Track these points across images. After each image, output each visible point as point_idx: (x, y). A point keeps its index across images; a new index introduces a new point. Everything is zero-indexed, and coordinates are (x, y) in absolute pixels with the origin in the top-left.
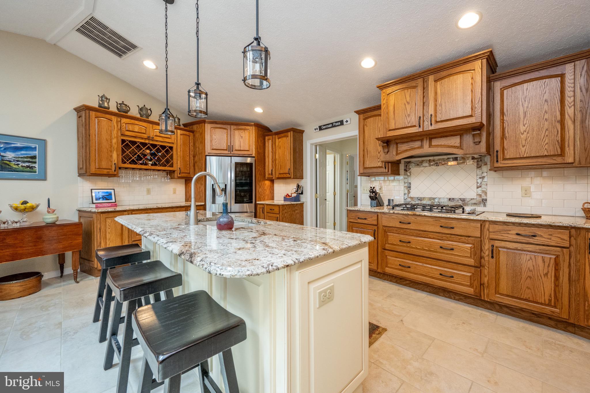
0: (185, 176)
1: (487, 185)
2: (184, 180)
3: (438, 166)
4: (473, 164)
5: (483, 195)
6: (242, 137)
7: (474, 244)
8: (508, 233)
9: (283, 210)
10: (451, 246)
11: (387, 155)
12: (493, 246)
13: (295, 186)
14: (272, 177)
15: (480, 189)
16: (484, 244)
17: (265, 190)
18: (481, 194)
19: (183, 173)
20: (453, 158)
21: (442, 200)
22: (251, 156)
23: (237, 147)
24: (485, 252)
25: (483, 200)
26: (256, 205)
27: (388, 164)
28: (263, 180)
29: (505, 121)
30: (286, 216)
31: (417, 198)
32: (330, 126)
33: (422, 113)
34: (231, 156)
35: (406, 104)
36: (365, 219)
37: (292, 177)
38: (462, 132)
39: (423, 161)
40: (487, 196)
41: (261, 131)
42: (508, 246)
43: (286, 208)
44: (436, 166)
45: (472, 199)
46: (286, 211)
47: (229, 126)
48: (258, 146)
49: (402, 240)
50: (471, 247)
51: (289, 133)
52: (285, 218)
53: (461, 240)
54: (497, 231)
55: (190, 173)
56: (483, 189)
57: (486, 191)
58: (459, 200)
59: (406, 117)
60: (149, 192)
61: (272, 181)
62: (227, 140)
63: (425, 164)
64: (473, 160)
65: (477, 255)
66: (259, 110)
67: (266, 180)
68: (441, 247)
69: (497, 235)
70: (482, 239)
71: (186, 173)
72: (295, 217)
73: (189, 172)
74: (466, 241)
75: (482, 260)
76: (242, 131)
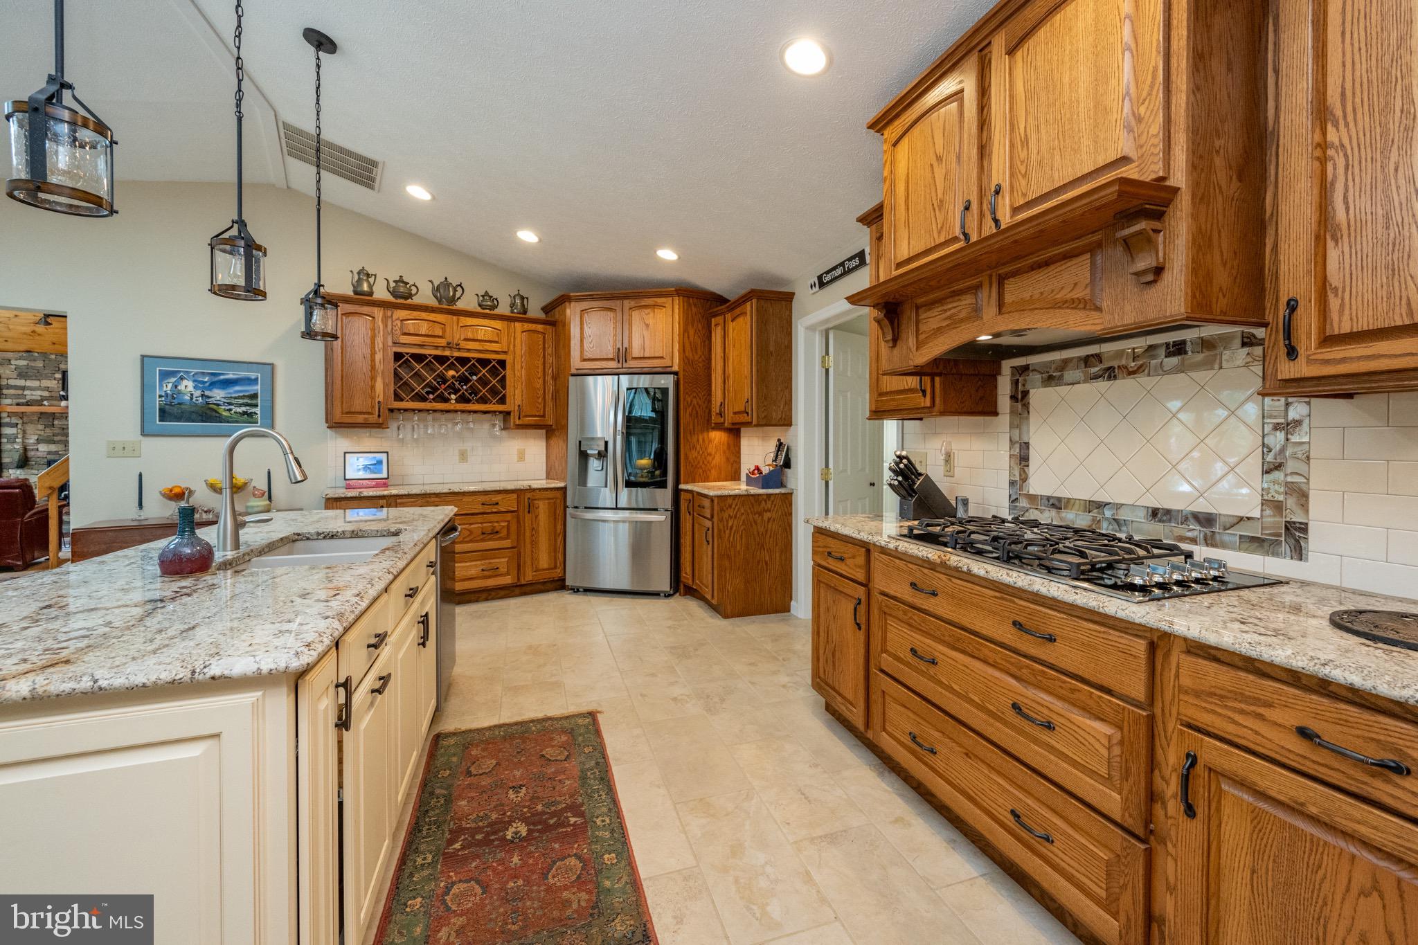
0: (533, 423)
1: (1308, 458)
2: (544, 431)
3: (1115, 377)
4: (1247, 365)
5: (1291, 502)
6: (647, 325)
7: (1120, 728)
8: (1260, 717)
9: (722, 510)
10: (1046, 711)
11: (896, 351)
12: (1193, 760)
13: (772, 446)
14: (722, 420)
15: (1278, 475)
16: (1163, 739)
17: (710, 455)
18: (1281, 498)
19: (527, 416)
20: (1167, 345)
21: (1123, 515)
22: (669, 370)
23: (636, 352)
24: (1167, 777)
25: (1289, 527)
26: (677, 493)
27: (933, 381)
28: (702, 432)
29: (1330, 152)
30: (731, 528)
31: (1048, 498)
32: (839, 271)
33: (975, 188)
34: (618, 374)
35: (935, 164)
36: (842, 559)
37: (754, 422)
38: (1097, 237)
39: (1065, 363)
40: (1307, 511)
41: (695, 305)
42: (1263, 784)
43: (730, 506)
44: (1109, 378)
45: (1241, 519)
46: (731, 512)
47: (618, 302)
48: (687, 345)
49: (919, 650)
50: (1110, 738)
51: (748, 304)
52: (728, 532)
53: (1077, 695)
54: (1213, 694)
55: (544, 416)
56: (1289, 479)
57: (1304, 487)
58: (1189, 516)
59: (934, 210)
60: (463, 456)
61: (735, 432)
62: (615, 335)
63: (1069, 375)
64: (1246, 350)
65: (1131, 780)
66: (667, 255)
67: (713, 429)
68: (1015, 706)
69: (1213, 712)
70: (1158, 711)
71: (535, 416)
72: (762, 530)
73: (542, 413)
74: (1091, 703)
75: (1158, 810)
76: (649, 310)
